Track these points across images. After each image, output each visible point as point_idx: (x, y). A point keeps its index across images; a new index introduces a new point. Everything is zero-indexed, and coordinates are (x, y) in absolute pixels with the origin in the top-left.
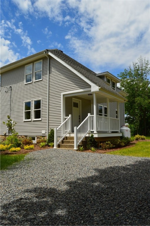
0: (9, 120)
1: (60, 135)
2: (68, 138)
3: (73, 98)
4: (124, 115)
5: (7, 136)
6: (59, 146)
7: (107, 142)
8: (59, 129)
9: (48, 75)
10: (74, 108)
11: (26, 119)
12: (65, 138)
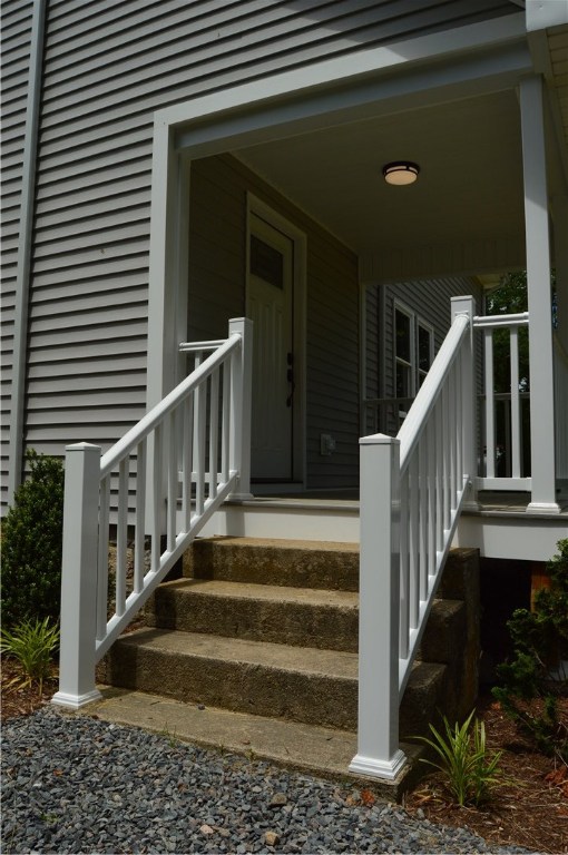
1: (132, 520)
2: (218, 559)
3: (251, 199)
6: (121, 668)
8: (124, 458)
12: (191, 562)
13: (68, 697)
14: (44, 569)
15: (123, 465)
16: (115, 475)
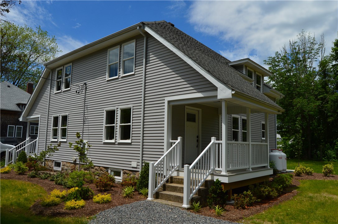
0: (78, 140)
1: (162, 173)
3: (186, 107)
4: (275, 134)
5: (78, 164)
6: (157, 195)
7: (245, 192)
8: (158, 164)
9: (144, 66)
10: (187, 124)
11: (107, 139)
12: (169, 180)
13: (149, 198)
14: (146, 180)
15: (161, 162)
16: (157, 167)
